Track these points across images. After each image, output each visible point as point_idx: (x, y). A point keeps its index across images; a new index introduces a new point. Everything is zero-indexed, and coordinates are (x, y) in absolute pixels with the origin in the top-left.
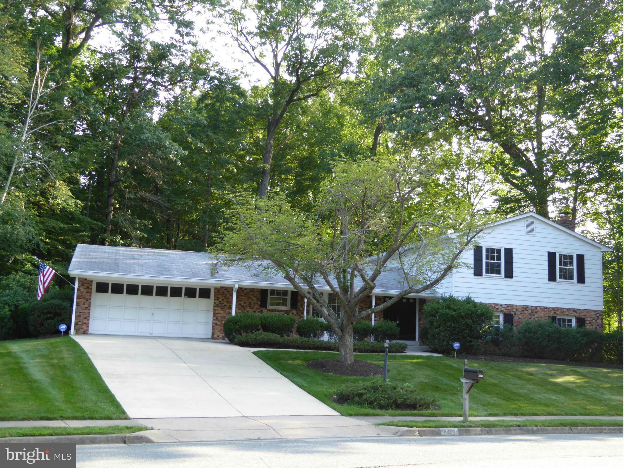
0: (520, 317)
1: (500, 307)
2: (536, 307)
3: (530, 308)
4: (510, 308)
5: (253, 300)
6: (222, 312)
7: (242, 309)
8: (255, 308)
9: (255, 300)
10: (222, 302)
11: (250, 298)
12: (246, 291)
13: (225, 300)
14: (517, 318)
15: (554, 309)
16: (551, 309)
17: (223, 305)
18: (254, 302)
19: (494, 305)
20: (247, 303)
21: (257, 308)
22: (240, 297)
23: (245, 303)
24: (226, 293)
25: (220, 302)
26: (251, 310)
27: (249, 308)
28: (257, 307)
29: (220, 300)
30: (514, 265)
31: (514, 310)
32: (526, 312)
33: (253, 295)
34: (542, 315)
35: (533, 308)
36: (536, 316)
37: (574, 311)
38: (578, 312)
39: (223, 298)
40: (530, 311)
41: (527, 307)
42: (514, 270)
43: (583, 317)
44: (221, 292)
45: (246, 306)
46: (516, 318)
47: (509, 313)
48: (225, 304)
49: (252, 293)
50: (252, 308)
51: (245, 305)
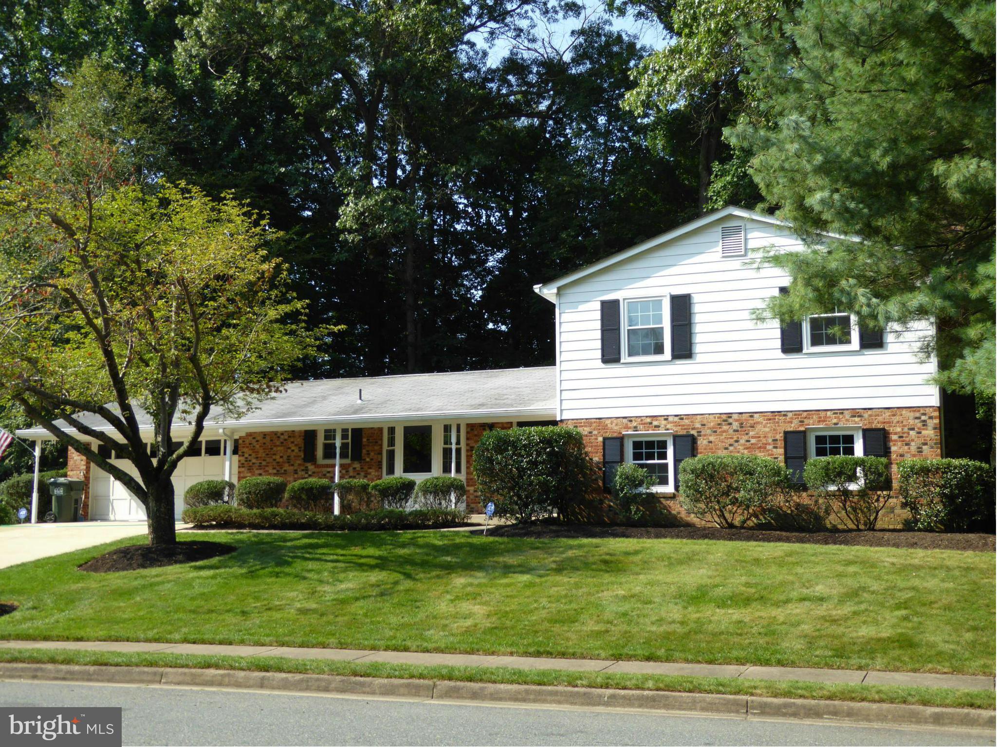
0: (712, 438)
1: (664, 422)
2: (752, 415)
3: (735, 417)
4: (686, 422)
5: (293, 451)
6: (249, 474)
7: (278, 468)
8: (296, 465)
9: (296, 450)
10: (250, 458)
11: (289, 448)
12: (282, 437)
13: (254, 455)
14: (705, 442)
15: (797, 413)
16: (790, 415)
17: (251, 464)
18: (294, 453)
19: (649, 420)
20: (285, 457)
21: (299, 465)
22: (275, 449)
23: (281, 457)
24: (255, 444)
25: (247, 460)
26: (292, 468)
27: (287, 465)
28: (299, 462)
29: (246, 455)
30: (697, 328)
31: (698, 425)
32: (725, 428)
33: (293, 442)
34: (767, 430)
35: (745, 416)
36: (751, 433)
37: (856, 413)
38: (866, 415)
39: (250, 452)
40: (736, 425)
41: (729, 415)
42: (698, 339)
43: (880, 426)
44: (247, 441)
45: (283, 462)
46: (702, 442)
47: (684, 432)
48: (254, 461)
49: (292, 440)
50: (293, 465)
51: (281, 460)
